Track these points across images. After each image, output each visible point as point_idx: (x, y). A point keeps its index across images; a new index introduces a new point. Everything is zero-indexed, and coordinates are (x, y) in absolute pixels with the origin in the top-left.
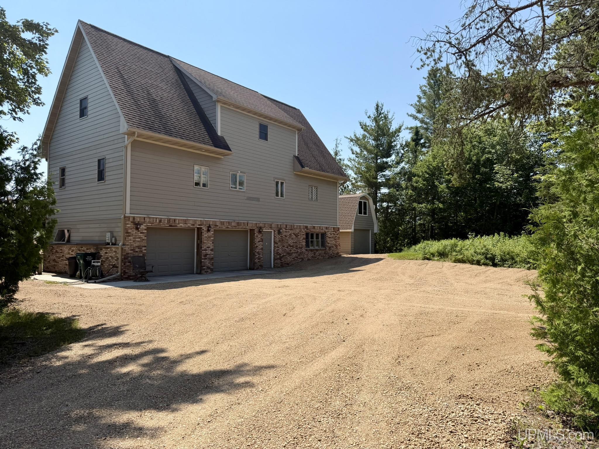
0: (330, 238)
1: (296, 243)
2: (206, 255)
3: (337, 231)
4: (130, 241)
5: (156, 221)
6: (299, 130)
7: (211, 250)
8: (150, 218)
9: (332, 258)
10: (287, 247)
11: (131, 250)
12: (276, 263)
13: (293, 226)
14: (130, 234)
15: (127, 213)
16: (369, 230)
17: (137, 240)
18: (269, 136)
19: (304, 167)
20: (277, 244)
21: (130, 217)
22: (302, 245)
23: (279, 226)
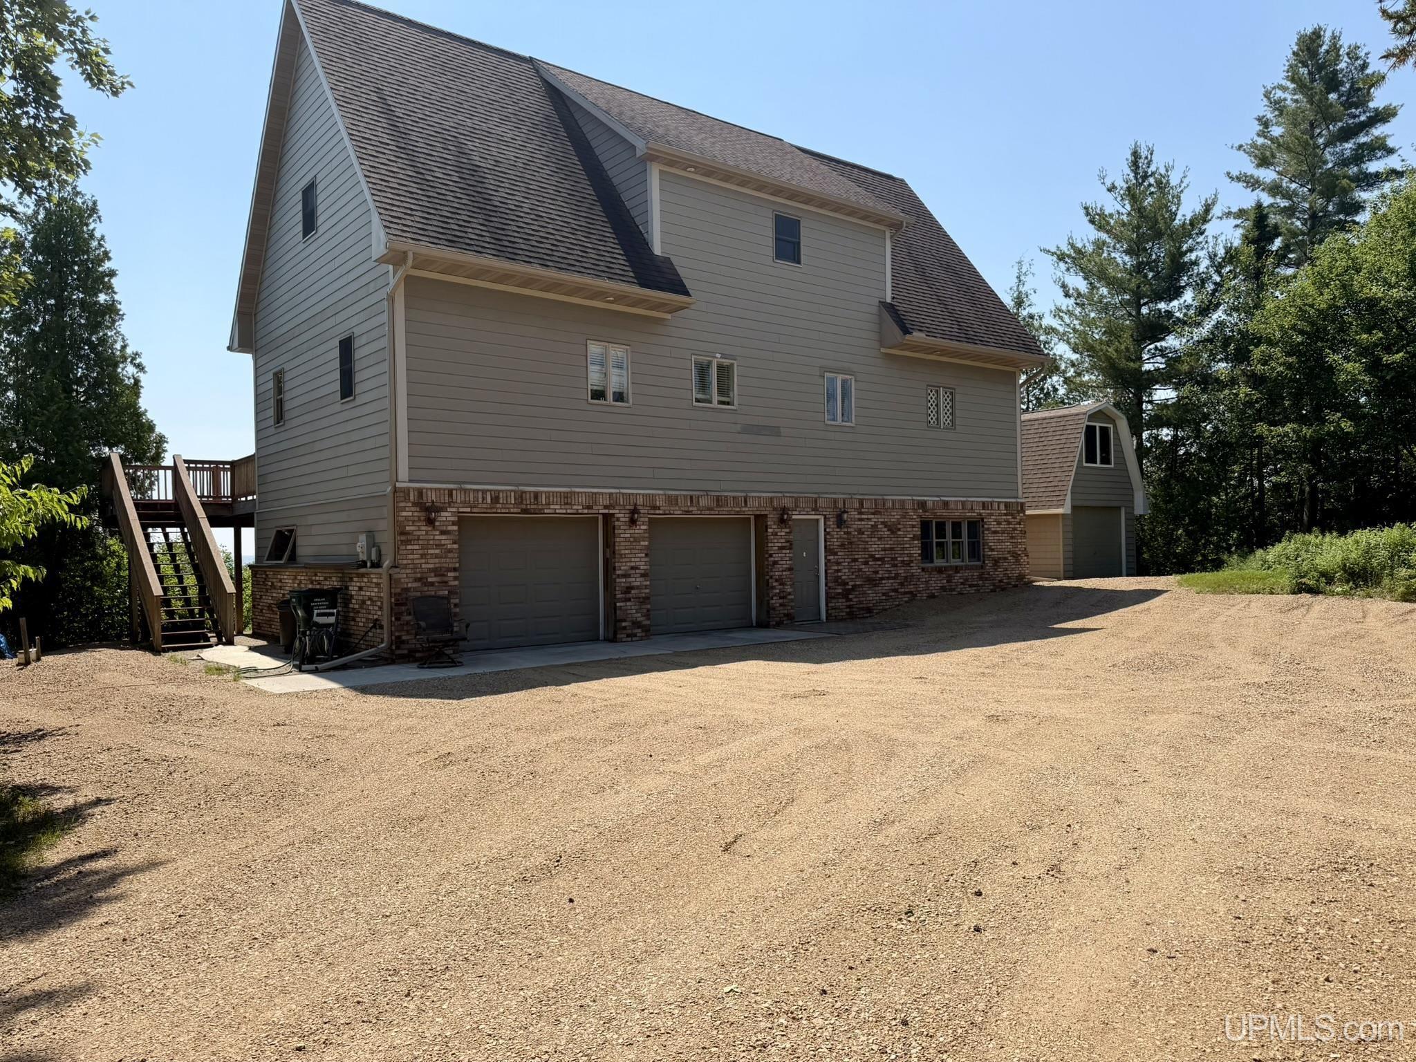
0: (995, 532)
1: (892, 549)
2: (629, 589)
3: (1018, 512)
4: (411, 557)
5: (483, 499)
6: (896, 226)
7: (642, 575)
8: (465, 490)
9: (1003, 589)
10: (866, 563)
11: (416, 580)
12: (833, 608)
13: (880, 503)
14: (410, 537)
15: (400, 478)
16: (1119, 508)
17: (431, 551)
18: (804, 251)
19: (911, 333)
20: (835, 554)
21: (408, 489)
22: (910, 555)
23: (840, 505)
